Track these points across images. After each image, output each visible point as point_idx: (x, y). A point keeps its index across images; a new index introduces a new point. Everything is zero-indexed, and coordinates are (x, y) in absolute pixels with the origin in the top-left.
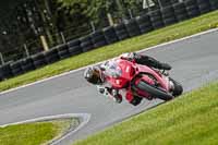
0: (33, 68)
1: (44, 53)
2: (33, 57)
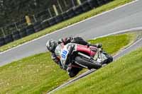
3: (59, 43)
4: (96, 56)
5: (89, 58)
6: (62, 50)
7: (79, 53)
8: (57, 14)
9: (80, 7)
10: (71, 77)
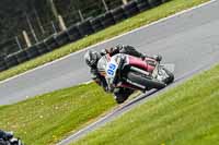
0: (113, 22)
1: (123, 7)
2: (112, 11)
3: (103, 54)
4: (155, 72)
5: (147, 73)
6: (108, 64)
7: (132, 68)
8: (29, 45)
9: (65, 35)
10: (119, 103)
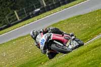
5: (62, 45)
6: (41, 39)
7: (54, 41)
